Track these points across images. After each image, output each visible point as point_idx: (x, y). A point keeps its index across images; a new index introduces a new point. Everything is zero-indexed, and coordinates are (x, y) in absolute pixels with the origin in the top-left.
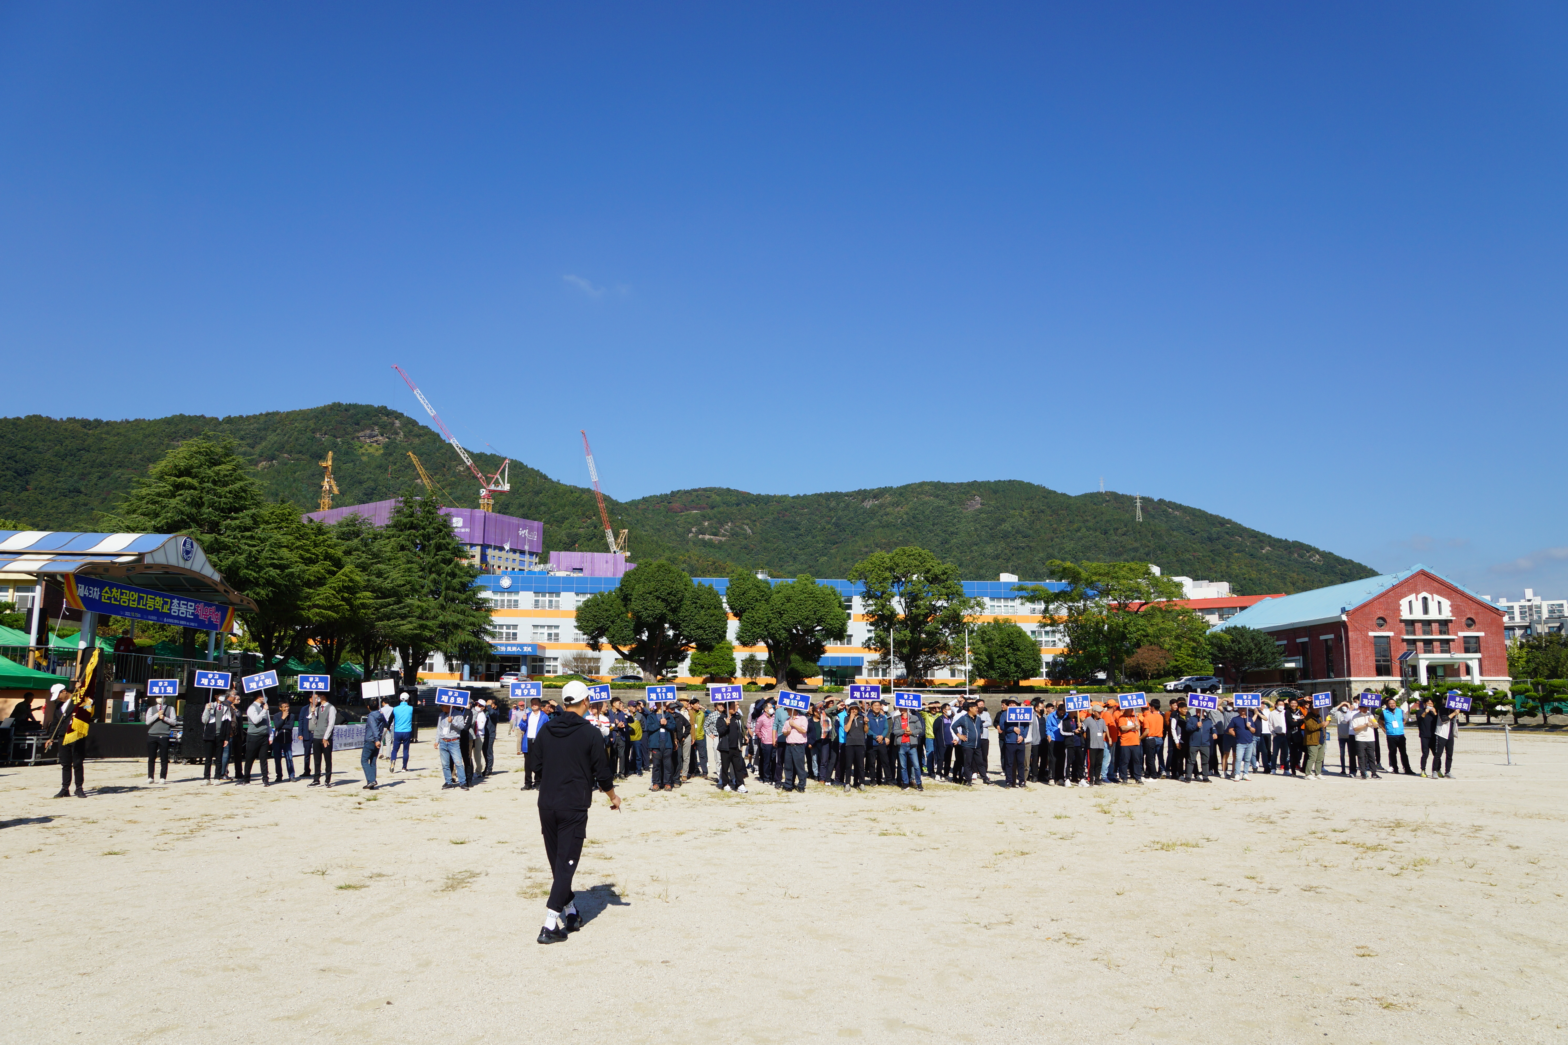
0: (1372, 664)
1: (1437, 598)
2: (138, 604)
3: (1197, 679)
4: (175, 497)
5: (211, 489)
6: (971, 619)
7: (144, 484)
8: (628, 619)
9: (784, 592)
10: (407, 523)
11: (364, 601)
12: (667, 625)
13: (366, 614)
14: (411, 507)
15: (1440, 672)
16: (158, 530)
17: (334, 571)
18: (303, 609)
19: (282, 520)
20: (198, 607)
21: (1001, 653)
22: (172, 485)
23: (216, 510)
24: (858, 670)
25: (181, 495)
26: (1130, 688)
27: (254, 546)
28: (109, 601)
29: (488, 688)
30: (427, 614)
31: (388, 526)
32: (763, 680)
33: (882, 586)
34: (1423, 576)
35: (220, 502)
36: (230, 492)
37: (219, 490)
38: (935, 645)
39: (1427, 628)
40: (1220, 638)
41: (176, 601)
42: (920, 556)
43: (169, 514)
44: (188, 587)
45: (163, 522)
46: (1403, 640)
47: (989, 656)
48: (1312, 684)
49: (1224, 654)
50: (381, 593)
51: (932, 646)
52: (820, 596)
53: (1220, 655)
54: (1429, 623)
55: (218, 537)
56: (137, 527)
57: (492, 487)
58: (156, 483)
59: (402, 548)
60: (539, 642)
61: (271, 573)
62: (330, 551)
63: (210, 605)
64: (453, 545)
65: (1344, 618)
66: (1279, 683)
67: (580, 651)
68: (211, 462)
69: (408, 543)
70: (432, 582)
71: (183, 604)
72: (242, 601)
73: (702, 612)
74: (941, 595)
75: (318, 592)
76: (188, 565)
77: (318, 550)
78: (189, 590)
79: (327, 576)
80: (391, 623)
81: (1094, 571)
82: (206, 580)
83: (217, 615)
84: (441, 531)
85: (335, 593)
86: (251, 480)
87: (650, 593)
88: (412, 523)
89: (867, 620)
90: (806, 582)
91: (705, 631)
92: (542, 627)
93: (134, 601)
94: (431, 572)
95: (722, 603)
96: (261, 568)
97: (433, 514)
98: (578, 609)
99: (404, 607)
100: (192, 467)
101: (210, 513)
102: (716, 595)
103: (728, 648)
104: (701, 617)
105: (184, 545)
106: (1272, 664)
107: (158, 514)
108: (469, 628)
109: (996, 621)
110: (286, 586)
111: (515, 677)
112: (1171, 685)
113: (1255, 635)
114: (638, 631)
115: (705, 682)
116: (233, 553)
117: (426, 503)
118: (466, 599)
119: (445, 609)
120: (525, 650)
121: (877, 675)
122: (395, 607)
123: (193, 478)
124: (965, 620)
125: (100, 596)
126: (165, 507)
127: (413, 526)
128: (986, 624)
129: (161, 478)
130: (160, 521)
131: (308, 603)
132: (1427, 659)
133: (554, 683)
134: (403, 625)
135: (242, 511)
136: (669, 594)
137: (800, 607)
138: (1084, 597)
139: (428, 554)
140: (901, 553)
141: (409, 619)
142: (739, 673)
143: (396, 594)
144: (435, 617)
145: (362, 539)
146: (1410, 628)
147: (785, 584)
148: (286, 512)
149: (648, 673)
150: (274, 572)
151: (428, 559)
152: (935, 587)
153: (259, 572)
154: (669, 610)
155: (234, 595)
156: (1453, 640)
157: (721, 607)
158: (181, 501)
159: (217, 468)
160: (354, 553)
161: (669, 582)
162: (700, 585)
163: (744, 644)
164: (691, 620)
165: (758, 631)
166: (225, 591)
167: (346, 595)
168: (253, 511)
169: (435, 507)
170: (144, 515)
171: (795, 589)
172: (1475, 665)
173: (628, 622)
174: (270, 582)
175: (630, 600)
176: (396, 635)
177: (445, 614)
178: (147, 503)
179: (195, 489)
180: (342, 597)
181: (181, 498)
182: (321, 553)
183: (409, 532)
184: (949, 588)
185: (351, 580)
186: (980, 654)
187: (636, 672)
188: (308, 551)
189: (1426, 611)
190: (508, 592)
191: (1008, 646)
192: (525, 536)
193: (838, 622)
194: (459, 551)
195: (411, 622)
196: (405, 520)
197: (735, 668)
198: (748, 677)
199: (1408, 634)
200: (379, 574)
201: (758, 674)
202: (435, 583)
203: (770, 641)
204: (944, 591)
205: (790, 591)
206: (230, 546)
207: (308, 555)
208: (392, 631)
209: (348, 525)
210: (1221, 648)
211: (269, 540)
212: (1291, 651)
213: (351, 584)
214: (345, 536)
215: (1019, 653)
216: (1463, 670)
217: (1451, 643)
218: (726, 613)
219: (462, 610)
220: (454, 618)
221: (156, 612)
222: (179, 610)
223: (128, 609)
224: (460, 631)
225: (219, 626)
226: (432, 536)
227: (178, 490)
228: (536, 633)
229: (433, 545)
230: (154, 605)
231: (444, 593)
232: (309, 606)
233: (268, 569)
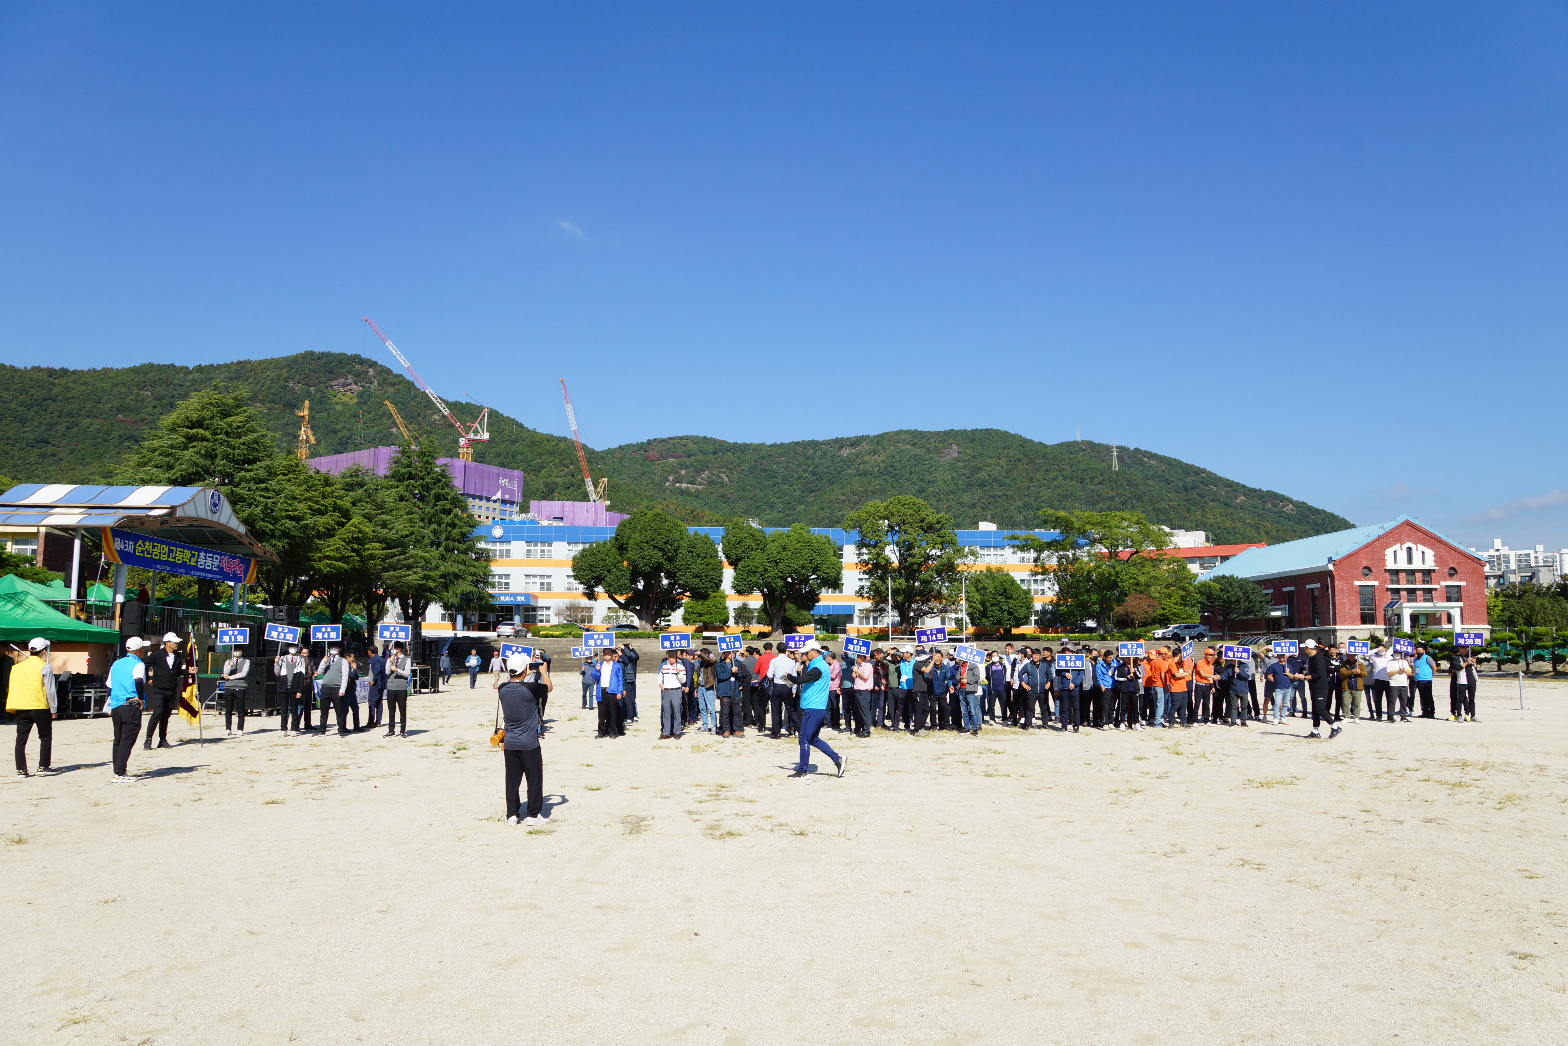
0: (1357, 612)
1: (1421, 548)
2: (169, 557)
3: (1185, 628)
4: (188, 449)
5: (225, 441)
6: (965, 568)
7: (155, 435)
8: (624, 569)
9: (781, 541)
10: (406, 474)
11: (373, 552)
12: (662, 574)
13: (374, 565)
14: (409, 457)
15: (1422, 620)
16: (174, 482)
17: (342, 522)
18: (315, 560)
19: (289, 472)
20: (223, 559)
21: (994, 601)
22: (184, 437)
23: (230, 462)
24: (849, 618)
25: (194, 447)
26: (1120, 636)
27: (269, 498)
28: (142, 555)
29: (485, 638)
30: (429, 565)
31: (386, 477)
32: (756, 628)
33: (877, 535)
34: (1408, 527)
35: (233, 454)
36: (244, 444)
37: (233, 442)
38: (928, 594)
39: (1411, 578)
40: (1209, 587)
41: (202, 554)
42: (914, 505)
43: (184, 467)
44: (212, 539)
45: (177, 475)
46: (1388, 589)
47: (983, 604)
48: (1298, 632)
49: (1212, 603)
50: (386, 543)
51: (926, 595)
52: (815, 544)
53: (1209, 604)
54: (1412, 572)
55: (234, 489)
56: (151, 479)
57: (472, 436)
58: (167, 434)
59: (401, 499)
60: (532, 592)
61: (287, 525)
62: (339, 502)
63: (235, 558)
64: (452, 494)
65: (1331, 567)
66: (1265, 631)
67: (573, 600)
68: (221, 414)
69: (407, 493)
70: (432, 532)
71: (209, 557)
72: (265, 553)
73: (699, 561)
74: (936, 544)
75: (328, 543)
76: (215, 518)
77: (328, 501)
78: (211, 543)
79: (337, 527)
80: (397, 573)
81: (1086, 520)
82: (232, 533)
83: (241, 567)
84: (439, 481)
85: (344, 544)
86: (264, 432)
87: (647, 542)
88: (410, 473)
89: (861, 568)
90: (801, 531)
91: (701, 580)
92: (535, 576)
93: (164, 554)
94: (430, 523)
95: (718, 552)
96: (277, 520)
97: (431, 464)
98: (574, 558)
99: (409, 558)
100: (204, 419)
101: (224, 465)
102: (712, 545)
103: (721, 597)
104: (697, 566)
105: (212, 498)
106: (1260, 612)
107: (171, 466)
108: (470, 578)
109: (989, 570)
110: (300, 537)
111: (512, 627)
112: (1159, 633)
113: (1243, 584)
114: (634, 581)
115: (699, 630)
116: (250, 505)
117: (424, 453)
118: (466, 549)
119: (446, 559)
120: (518, 600)
121: (868, 623)
122: (401, 557)
123: (205, 430)
124: (959, 569)
125: (135, 549)
126: (178, 459)
127: (411, 477)
128: (978, 573)
129: (173, 430)
130: (175, 473)
131: (319, 555)
132: (1410, 608)
133: (551, 633)
134: (409, 575)
135: (256, 463)
136: (665, 543)
137: (796, 556)
138: (1075, 546)
139: (428, 504)
140: (896, 502)
141: (415, 570)
142: (731, 622)
143: (400, 544)
144: (437, 568)
145: (366, 490)
146: (1394, 578)
147: (779, 533)
148: (293, 463)
149: (644, 622)
150: (289, 524)
151: (428, 510)
152: (930, 536)
153: (274, 524)
154: (665, 559)
155: (259, 548)
156: (1436, 589)
157: (717, 556)
158: (195, 452)
159: (229, 419)
160: (359, 504)
161: (665, 532)
162: (696, 534)
163: (740, 592)
164: (688, 568)
165: (754, 579)
166: (250, 543)
167: (355, 546)
168: (268, 462)
169: (433, 457)
170: (157, 467)
171: (790, 538)
172: (1456, 614)
173: (624, 571)
174: (285, 534)
175: (626, 549)
176: (401, 586)
177: (445, 564)
178: (160, 455)
179: (208, 440)
180: (352, 547)
181: (195, 449)
182: (330, 504)
183: (408, 482)
184: (944, 537)
185: (360, 531)
186: (975, 603)
187: (629, 621)
188: (317, 502)
189: (1410, 561)
190: (499, 542)
191: (1001, 595)
192: (505, 486)
193: (834, 570)
194: (458, 501)
195: (415, 573)
196: (403, 471)
197: (728, 617)
198: (741, 625)
199: (1392, 583)
200: (384, 525)
201: (750, 623)
202: (435, 533)
203: (765, 590)
204: (939, 540)
205: (786, 540)
206: (245, 498)
207: (317, 506)
208: (399, 582)
209: (351, 476)
210: (1209, 597)
211: (285, 491)
212: (1278, 599)
213: (360, 535)
214: (349, 487)
215: (1012, 601)
216: (1444, 618)
217: (1433, 592)
218: (721, 562)
219: (462, 560)
220: (454, 568)
221: (184, 565)
222: (205, 563)
223: (159, 562)
224: (460, 581)
225: (243, 579)
226: (430, 486)
227: (191, 442)
228: (529, 583)
229: (432, 495)
230: (183, 558)
231: (444, 543)
232: (320, 558)
233: (283, 521)
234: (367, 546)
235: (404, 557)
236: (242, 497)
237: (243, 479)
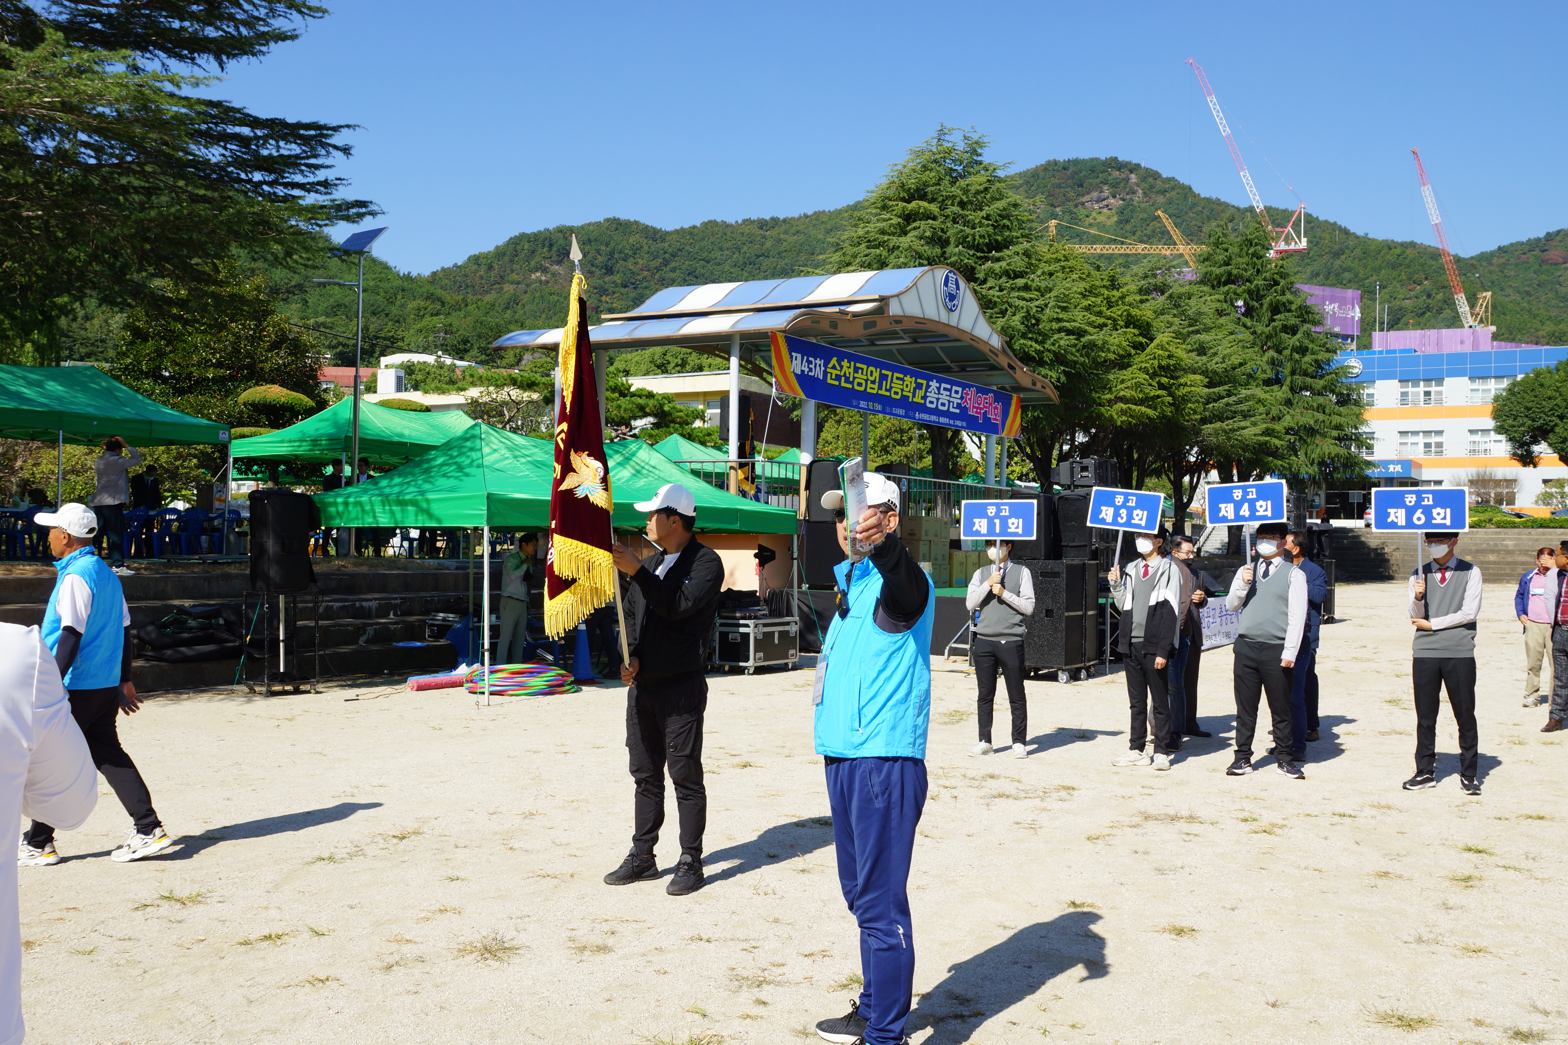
2: (880, 388)
10: (1222, 275)
11: (1191, 389)
13: (1191, 411)
14: (1226, 250)
17: (1141, 343)
18: (1102, 405)
20: (967, 394)
22: (900, 216)
23: (969, 248)
27: (1031, 300)
28: (837, 383)
29: (1351, 530)
30: (1270, 413)
31: (1195, 281)
35: (974, 236)
36: (987, 218)
37: (971, 215)
41: (934, 384)
43: (902, 260)
44: (949, 363)
50: (1208, 377)
57: (1283, 244)
58: (876, 215)
59: (1220, 312)
60: (1412, 457)
61: (1062, 343)
62: (1134, 312)
63: (986, 392)
64: (1298, 302)
67: (1481, 470)
69: (1225, 305)
70: (1269, 362)
71: (945, 389)
72: (1034, 384)
75: (1122, 377)
76: (953, 320)
77: (1117, 312)
79: (1133, 352)
80: (1226, 425)
82: (982, 347)
83: (996, 408)
84: (1276, 283)
85: (1147, 377)
88: (1230, 274)
92: (1415, 433)
93: (873, 382)
94: (1266, 348)
99: (1242, 401)
100: (926, 184)
101: (960, 253)
105: (946, 285)
108: (1332, 433)
110: (1083, 364)
116: (1005, 311)
117: (1250, 240)
118: (1324, 388)
119: (1292, 404)
120: (1391, 468)
122: (1231, 400)
123: (930, 202)
125: (825, 373)
127: (1230, 280)
131: (1108, 395)
134: (1244, 428)
135: (1007, 247)
139: (1259, 320)
143: (1228, 381)
144: (1281, 417)
145: (1170, 297)
150: (1065, 341)
151: (1260, 328)
153: (1042, 342)
166: (1010, 366)
167: (1164, 380)
168: (1026, 245)
169: (1263, 247)
174: (1059, 359)
176: (1232, 446)
177: (1292, 412)
179: (934, 218)
180: (1159, 383)
182: (1120, 316)
183: (1226, 288)
185: (1171, 356)
188: (1099, 314)
192: (1334, 313)
194: (1308, 313)
195: (1255, 424)
196: (1218, 271)
200: (1202, 350)
202: (1274, 364)
206: (995, 303)
209: (1146, 277)
213: (1171, 362)
219: (1319, 406)
220: (1308, 419)
221: (904, 402)
222: (938, 399)
223: (866, 396)
224: (1318, 439)
225: (1000, 427)
226: (1262, 293)
227: (909, 224)
228: (1406, 444)
229: (1265, 306)
230: (902, 390)
231: (1289, 379)
232: (1110, 401)
233: (1056, 336)
234: (1182, 381)
235: (1235, 399)
236: (990, 301)
237: (991, 273)
